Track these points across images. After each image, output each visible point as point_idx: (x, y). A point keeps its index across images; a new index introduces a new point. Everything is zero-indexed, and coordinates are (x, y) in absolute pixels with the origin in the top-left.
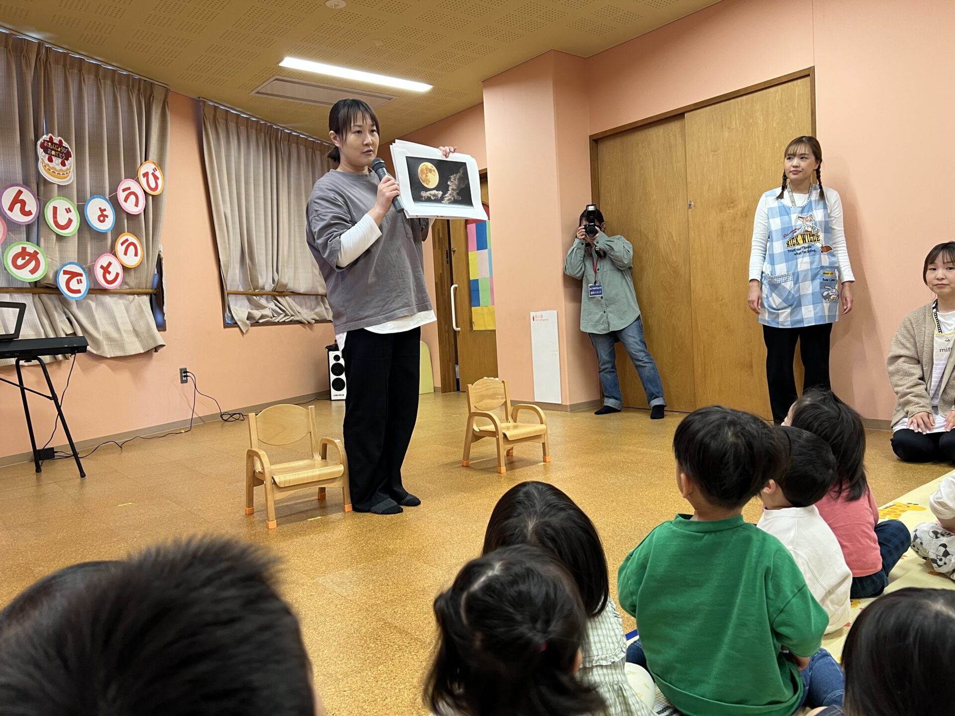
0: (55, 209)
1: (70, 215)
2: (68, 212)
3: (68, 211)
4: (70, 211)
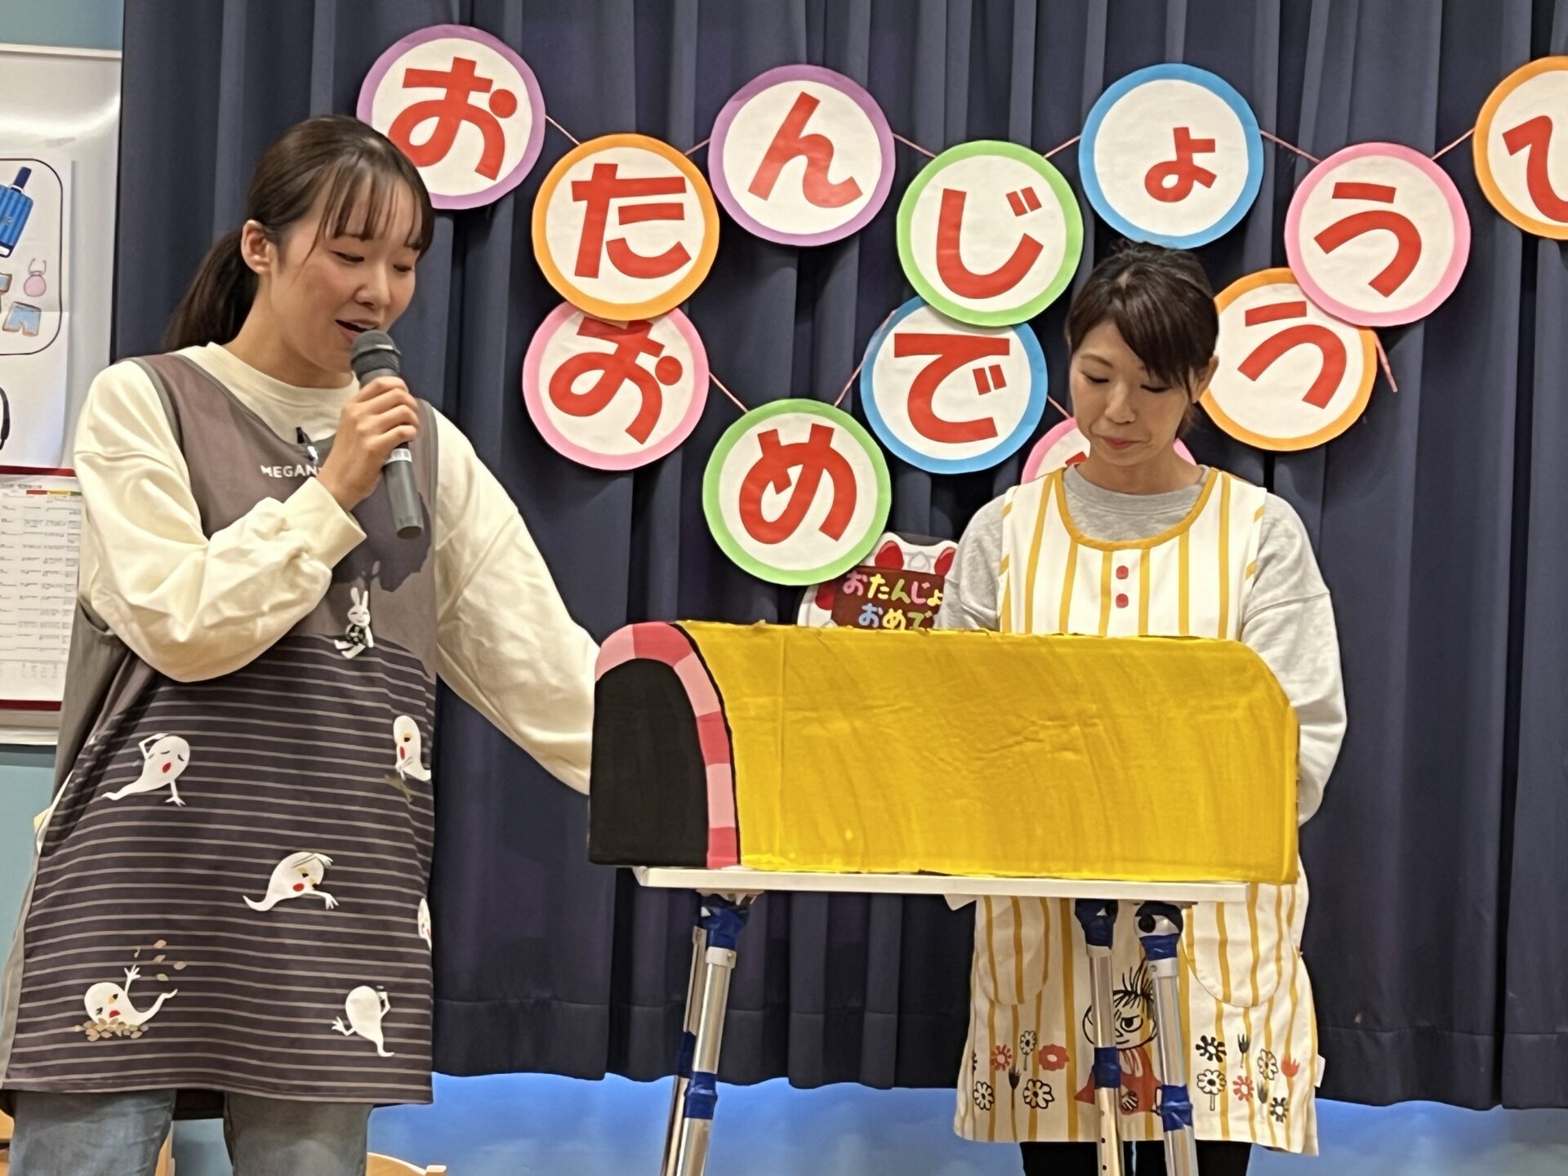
0: (953, 201)
1: (1028, 224)
2: (1019, 211)
3: (1023, 202)
4: (1035, 204)
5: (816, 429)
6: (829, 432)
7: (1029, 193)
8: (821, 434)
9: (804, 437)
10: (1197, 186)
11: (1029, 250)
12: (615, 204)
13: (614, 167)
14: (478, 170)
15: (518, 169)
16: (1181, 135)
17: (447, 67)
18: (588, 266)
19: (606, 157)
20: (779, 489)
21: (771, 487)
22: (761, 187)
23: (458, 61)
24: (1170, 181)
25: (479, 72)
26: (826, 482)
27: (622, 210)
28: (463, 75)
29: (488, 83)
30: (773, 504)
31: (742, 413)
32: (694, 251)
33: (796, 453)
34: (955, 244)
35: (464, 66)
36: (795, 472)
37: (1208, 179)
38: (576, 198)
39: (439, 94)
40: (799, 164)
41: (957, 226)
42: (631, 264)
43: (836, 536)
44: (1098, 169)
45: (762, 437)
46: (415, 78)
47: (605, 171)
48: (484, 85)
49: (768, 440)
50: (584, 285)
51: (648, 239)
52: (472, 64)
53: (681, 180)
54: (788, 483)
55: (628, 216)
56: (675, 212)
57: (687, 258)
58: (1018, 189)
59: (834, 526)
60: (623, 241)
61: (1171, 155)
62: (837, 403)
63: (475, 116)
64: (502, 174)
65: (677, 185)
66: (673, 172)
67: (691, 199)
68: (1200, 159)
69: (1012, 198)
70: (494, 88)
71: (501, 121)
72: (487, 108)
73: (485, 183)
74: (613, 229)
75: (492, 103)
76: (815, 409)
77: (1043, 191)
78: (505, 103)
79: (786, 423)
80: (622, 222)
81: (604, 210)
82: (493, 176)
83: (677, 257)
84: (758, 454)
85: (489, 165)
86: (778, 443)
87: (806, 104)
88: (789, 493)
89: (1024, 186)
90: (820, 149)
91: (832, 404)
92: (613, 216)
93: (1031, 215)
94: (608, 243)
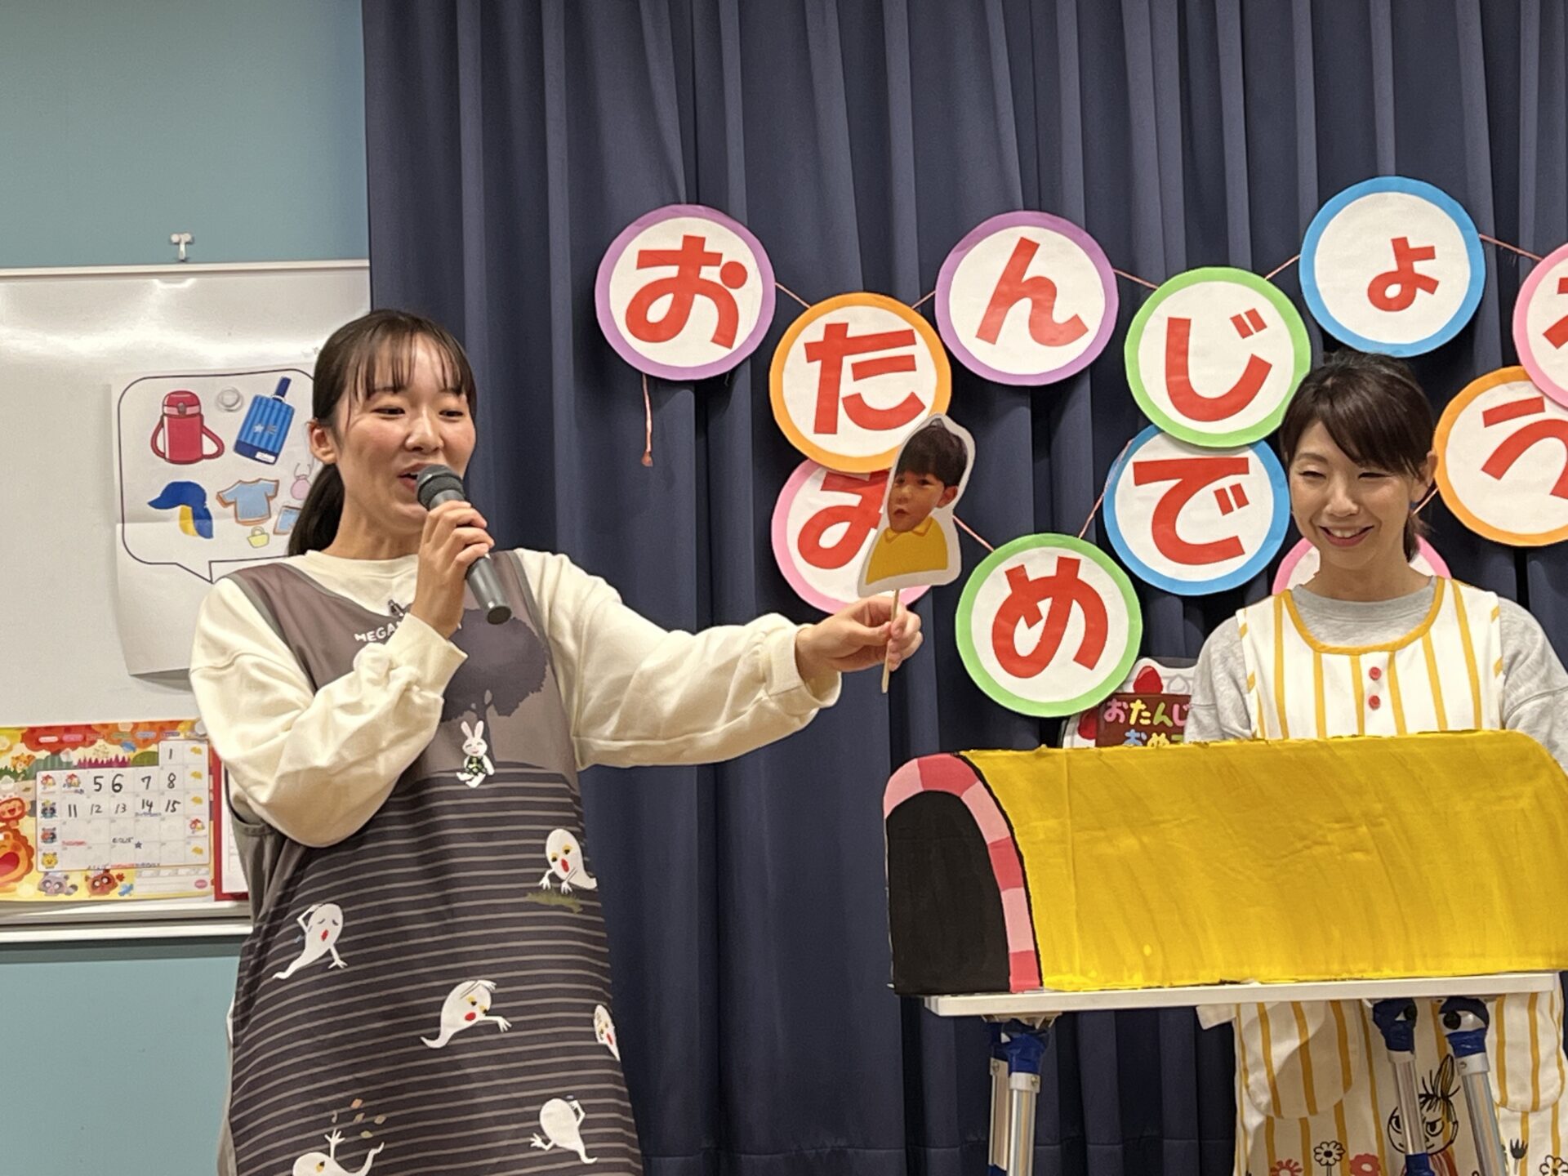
0: (1178, 330)
1: (1258, 345)
2: (1244, 332)
3: (1248, 324)
4: (1260, 325)
5: (1062, 562)
6: (1077, 562)
7: (1253, 314)
8: (1068, 566)
9: (1050, 570)
10: (1420, 292)
11: (1257, 371)
12: (848, 361)
13: (845, 326)
14: (714, 341)
15: (752, 335)
16: (1400, 246)
17: (678, 245)
18: (826, 423)
19: (836, 317)
20: (1030, 625)
21: (1022, 622)
22: (989, 331)
23: (687, 238)
24: (1393, 291)
25: (708, 248)
26: (1077, 613)
27: (855, 366)
28: (693, 252)
29: (720, 255)
30: (1026, 638)
31: (989, 552)
32: (927, 399)
33: (1045, 586)
34: (1184, 370)
35: (694, 243)
36: (1044, 606)
37: (1430, 285)
38: (811, 358)
39: (671, 271)
40: (1024, 307)
41: (1185, 353)
42: (868, 418)
43: (1091, 665)
44: (1320, 286)
45: (1010, 574)
46: (648, 259)
47: (836, 331)
48: (715, 259)
49: (1016, 576)
50: (824, 441)
51: (882, 392)
52: (703, 240)
53: (911, 332)
54: (1040, 617)
55: (860, 371)
56: (908, 364)
57: (923, 407)
58: (1241, 312)
59: (1088, 655)
60: (858, 396)
61: (1393, 266)
62: (1081, 535)
63: (708, 289)
64: (737, 344)
65: (906, 338)
66: (905, 326)
67: (922, 350)
68: (1420, 267)
69: (1237, 321)
70: (724, 261)
71: (732, 292)
72: (718, 280)
73: (724, 352)
74: (848, 386)
75: (723, 275)
76: (1061, 542)
77: (1267, 312)
78: (735, 274)
79: (1031, 558)
80: (857, 377)
81: (839, 367)
82: (730, 346)
83: (912, 405)
84: (1008, 591)
85: (725, 334)
86: (1026, 578)
87: (1027, 249)
88: (1041, 625)
89: (1249, 308)
90: (1044, 290)
91: (1077, 537)
92: (847, 373)
93: (1256, 335)
94: (844, 399)
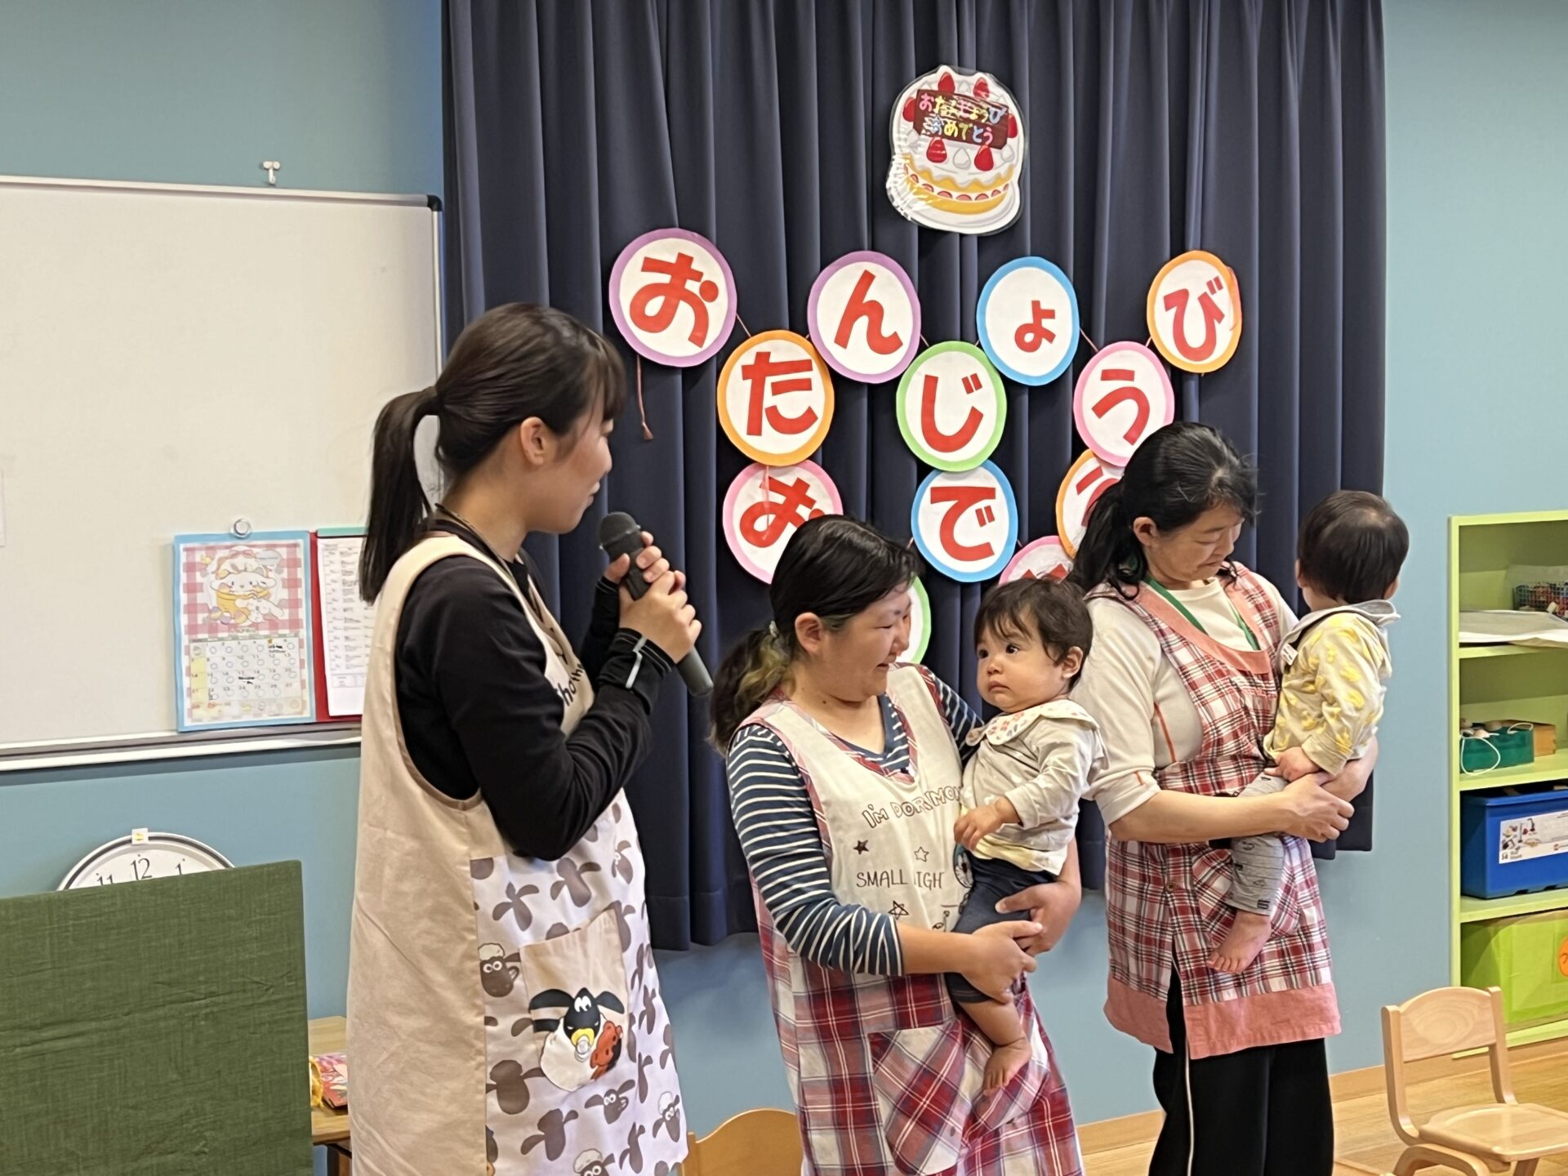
12: (769, 381)
14: (690, 339)
15: (715, 343)
17: (673, 259)
18: (754, 429)
23: (681, 256)
25: (695, 266)
27: (773, 385)
28: (683, 268)
29: (701, 274)
35: (685, 260)
38: (745, 377)
39: (665, 278)
42: (782, 424)
46: (650, 265)
48: (697, 276)
50: (752, 440)
51: (791, 405)
52: (690, 259)
53: (809, 361)
55: (778, 389)
56: (806, 385)
60: (775, 408)
63: (689, 298)
64: (705, 345)
65: (805, 365)
67: (815, 375)
70: (704, 279)
71: (707, 304)
72: (698, 293)
73: (695, 350)
74: (769, 400)
75: (702, 290)
78: (710, 290)
80: (774, 393)
82: (700, 346)
85: (698, 336)
87: (867, 278)
92: (769, 387)
94: (767, 409)
